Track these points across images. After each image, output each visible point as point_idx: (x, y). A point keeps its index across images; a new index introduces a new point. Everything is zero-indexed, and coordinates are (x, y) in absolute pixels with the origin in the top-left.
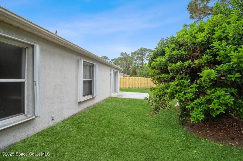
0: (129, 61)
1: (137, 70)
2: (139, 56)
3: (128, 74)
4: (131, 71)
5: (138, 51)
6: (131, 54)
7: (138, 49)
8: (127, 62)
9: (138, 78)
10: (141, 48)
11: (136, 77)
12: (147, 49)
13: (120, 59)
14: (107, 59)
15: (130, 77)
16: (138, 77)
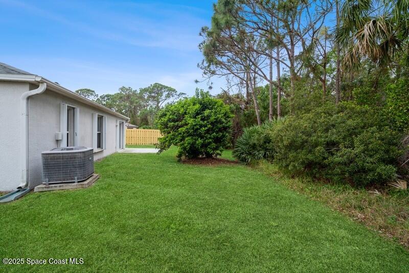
0: (137, 103)
1: (149, 117)
2: (153, 94)
3: (134, 123)
4: (139, 118)
5: (151, 87)
6: (138, 92)
7: (151, 85)
8: (132, 103)
9: (150, 130)
10: (156, 84)
11: (147, 130)
12: (164, 86)
13: (120, 97)
14: (91, 94)
15: (138, 128)
16: (150, 128)
